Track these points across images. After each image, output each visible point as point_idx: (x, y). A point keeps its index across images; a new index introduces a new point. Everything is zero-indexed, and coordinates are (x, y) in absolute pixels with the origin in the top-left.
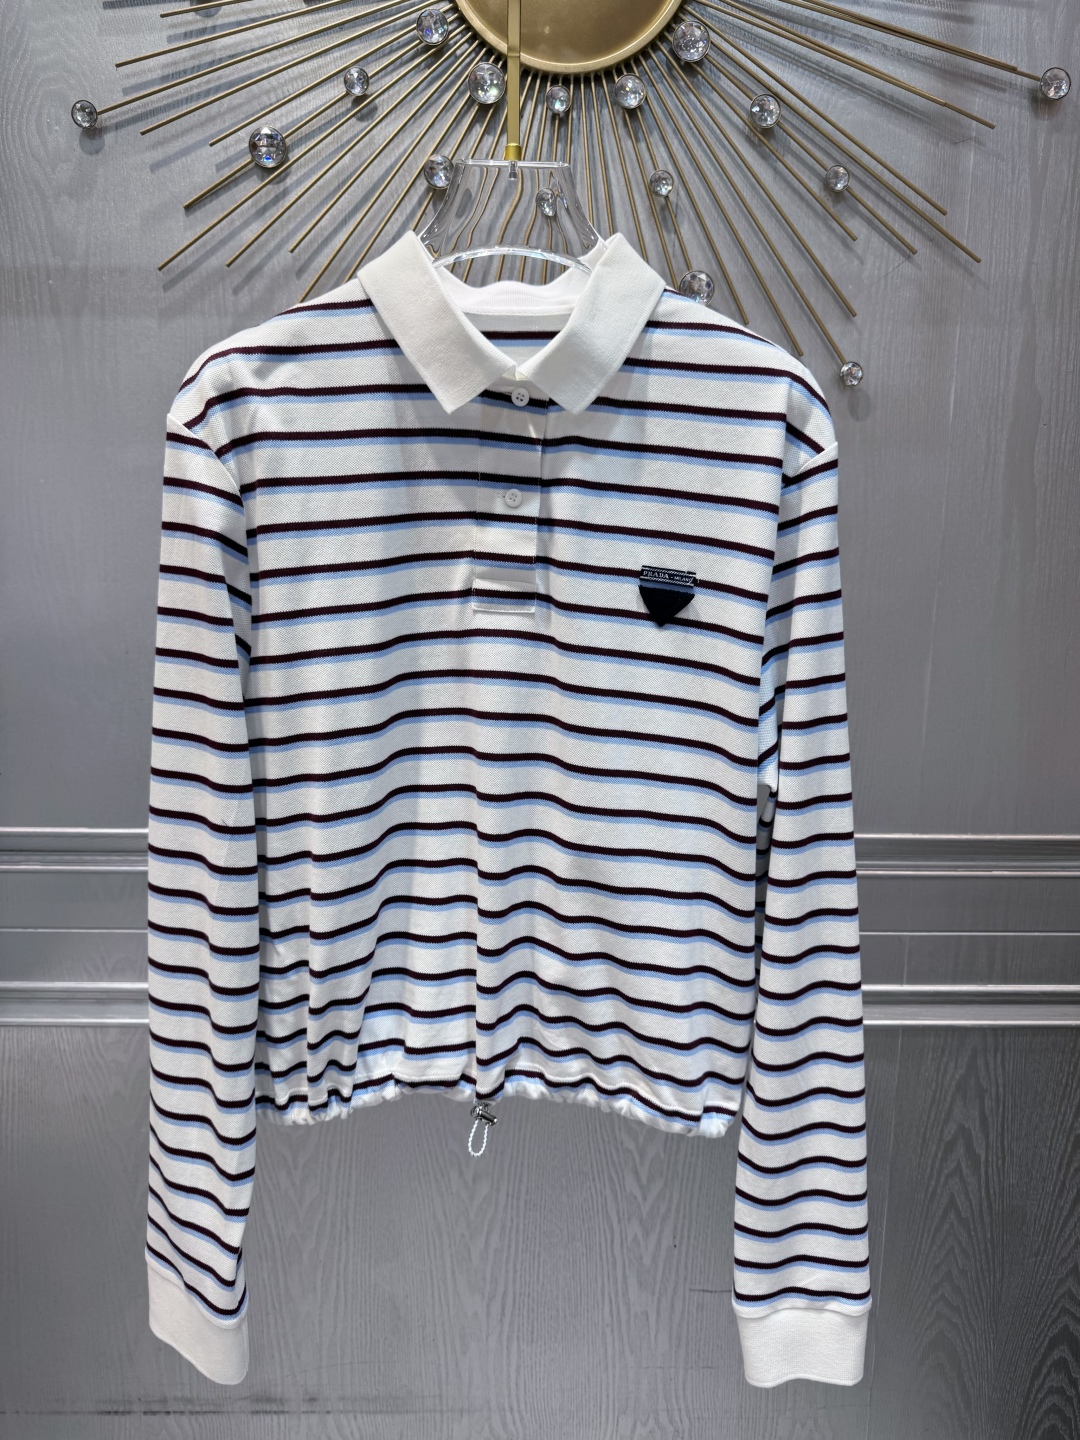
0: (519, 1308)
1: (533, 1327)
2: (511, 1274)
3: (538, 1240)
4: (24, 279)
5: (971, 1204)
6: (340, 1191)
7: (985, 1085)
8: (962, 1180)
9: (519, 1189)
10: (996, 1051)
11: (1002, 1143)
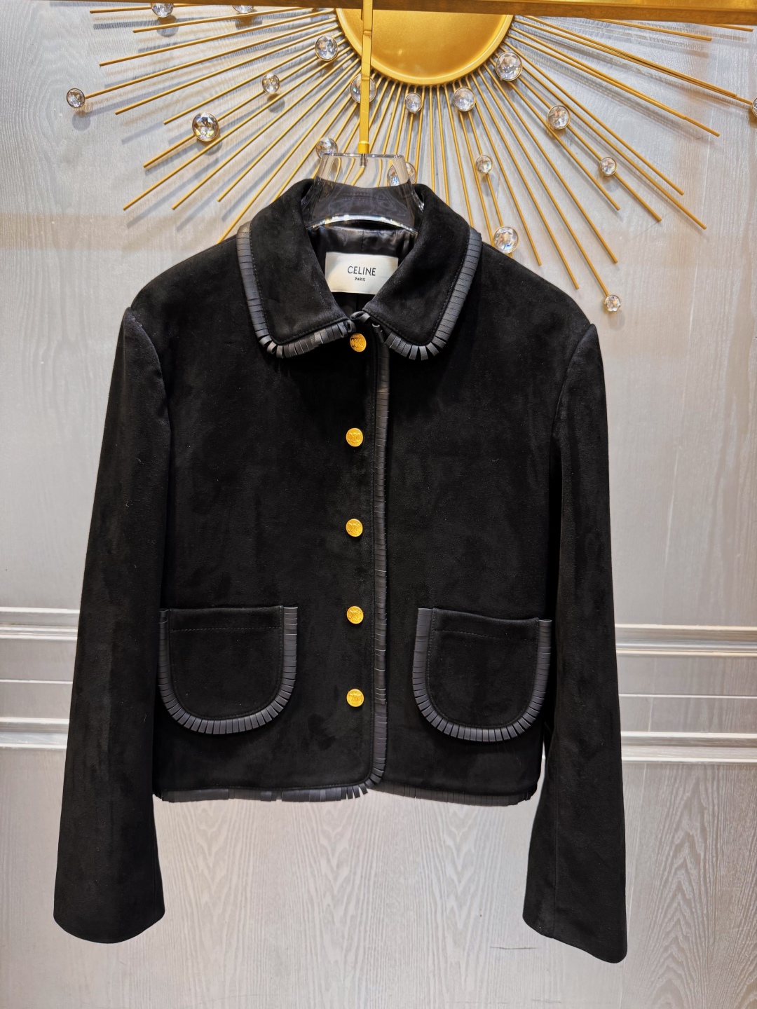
0: (368, 958)
1: (377, 972)
2: (362, 934)
3: (382, 910)
4: (34, 220)
5: (693, 889)
6: (241, 871)
7: (704, 805)
8: (687, 871)
9: (370, 873)
10: (713, 780)
11: (716, 847)
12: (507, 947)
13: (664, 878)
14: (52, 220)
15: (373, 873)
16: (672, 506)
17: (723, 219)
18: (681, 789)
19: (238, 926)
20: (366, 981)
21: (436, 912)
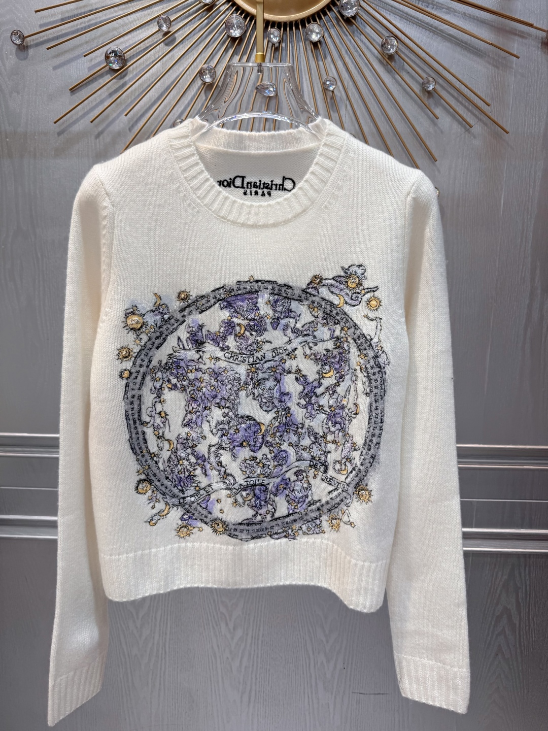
0: (258, 699)
1: (266, 709)
2: (254, 680)
3: (269, 663)
5: (511, 651)
6: (161, 632)
7: (519, 585)
8: (506, 637)
9: (259, 635)
10: (525, 566)
11: (529, 619)
12: (363, 692)
13: (488, 642)
14: (7, 138)
15: (261, 635)
16: (489, 351)
17: (527, 120)
18: (500, 573)
19: (160, 673)
20: (258, 714)
21: (309, 665)
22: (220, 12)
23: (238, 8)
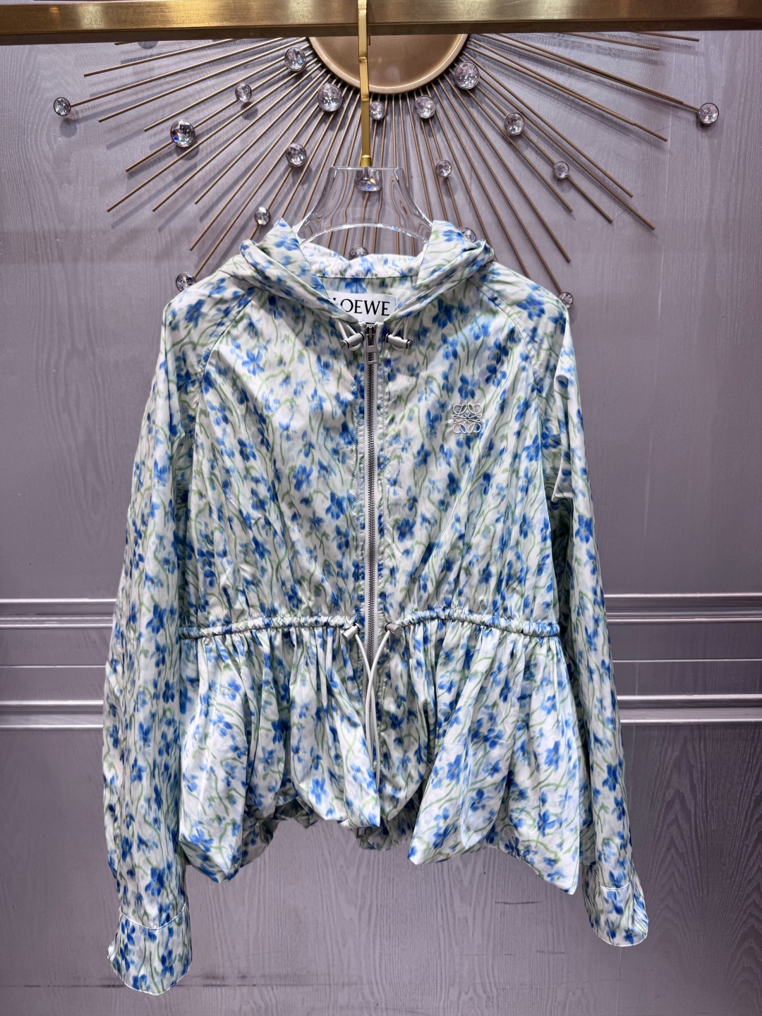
0: (381, 916)
2: (375, 892)
3: (392, 870)
4: (40, 238)
5: (686, 844)
7: (693, 763)
8: (679, 827)
10: (700, 739)
11: (706, 801)
12: (508, 901)
13: (657, 833)
14: (56, 238)
16: (648, 481)
17: (686, 205)
18: (670, 749)
19: (258, 889)
20: (380, 935)
21: (443, 871)
22: (312, 79)
23: (333, 76)
